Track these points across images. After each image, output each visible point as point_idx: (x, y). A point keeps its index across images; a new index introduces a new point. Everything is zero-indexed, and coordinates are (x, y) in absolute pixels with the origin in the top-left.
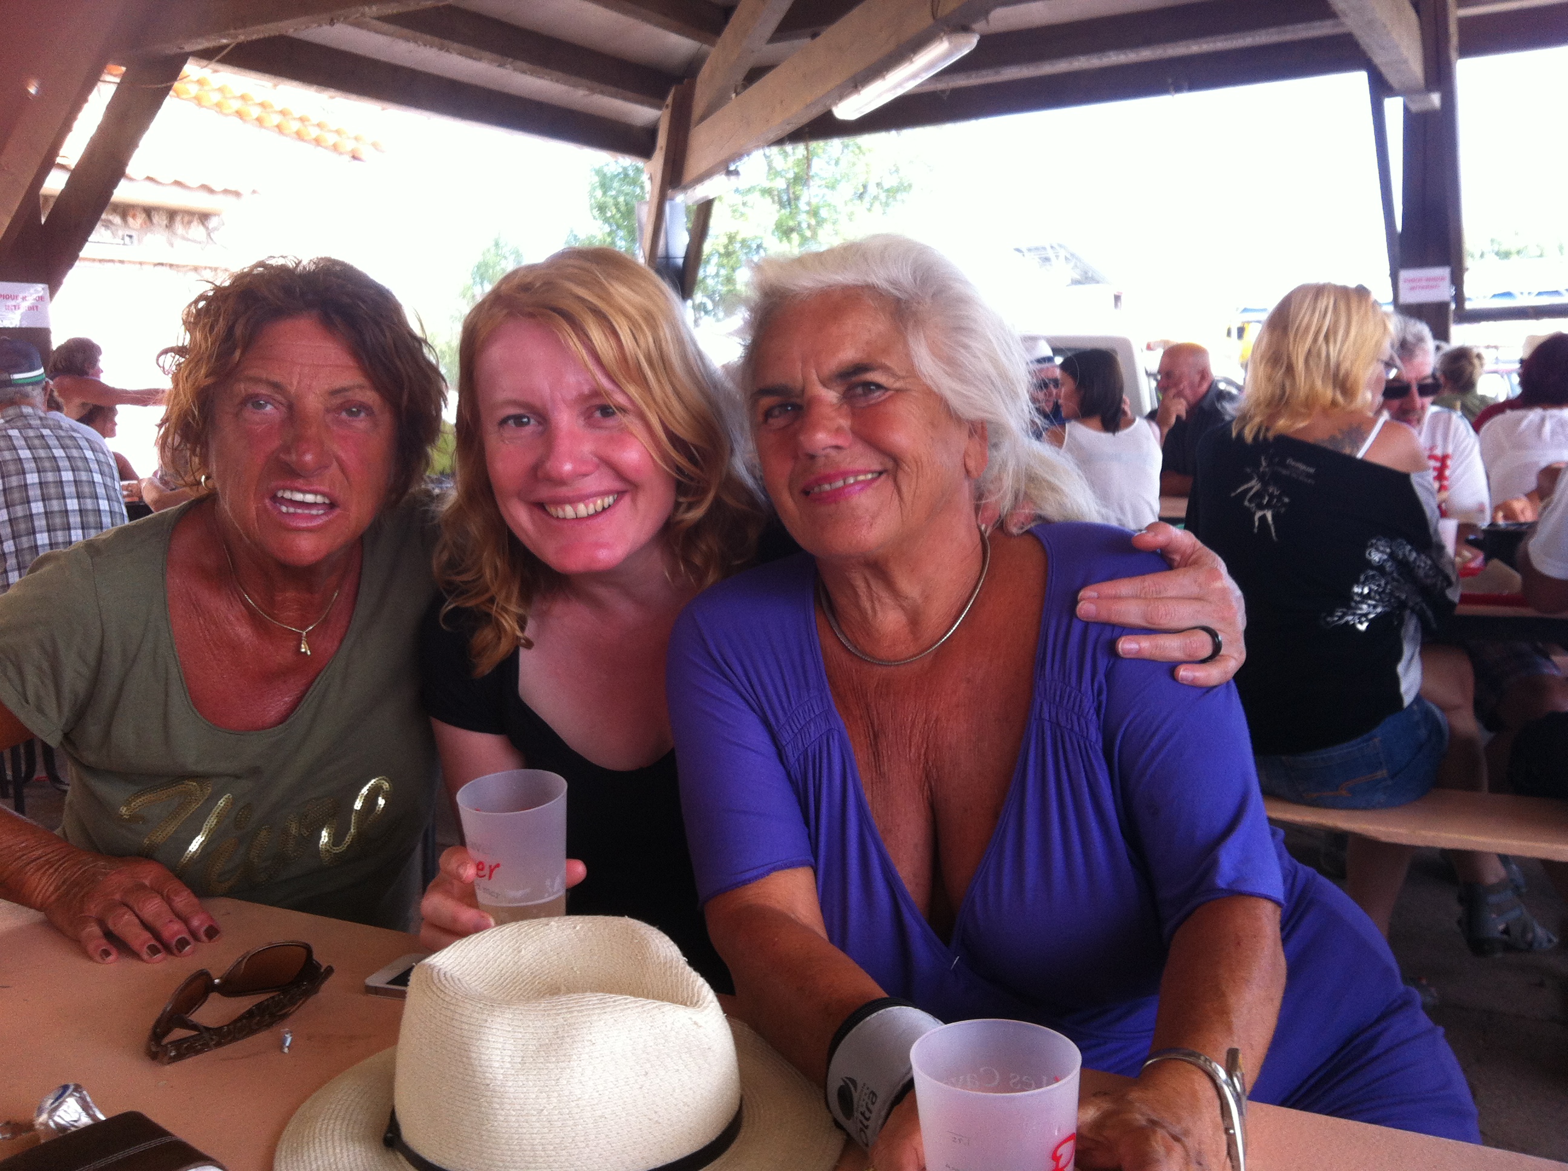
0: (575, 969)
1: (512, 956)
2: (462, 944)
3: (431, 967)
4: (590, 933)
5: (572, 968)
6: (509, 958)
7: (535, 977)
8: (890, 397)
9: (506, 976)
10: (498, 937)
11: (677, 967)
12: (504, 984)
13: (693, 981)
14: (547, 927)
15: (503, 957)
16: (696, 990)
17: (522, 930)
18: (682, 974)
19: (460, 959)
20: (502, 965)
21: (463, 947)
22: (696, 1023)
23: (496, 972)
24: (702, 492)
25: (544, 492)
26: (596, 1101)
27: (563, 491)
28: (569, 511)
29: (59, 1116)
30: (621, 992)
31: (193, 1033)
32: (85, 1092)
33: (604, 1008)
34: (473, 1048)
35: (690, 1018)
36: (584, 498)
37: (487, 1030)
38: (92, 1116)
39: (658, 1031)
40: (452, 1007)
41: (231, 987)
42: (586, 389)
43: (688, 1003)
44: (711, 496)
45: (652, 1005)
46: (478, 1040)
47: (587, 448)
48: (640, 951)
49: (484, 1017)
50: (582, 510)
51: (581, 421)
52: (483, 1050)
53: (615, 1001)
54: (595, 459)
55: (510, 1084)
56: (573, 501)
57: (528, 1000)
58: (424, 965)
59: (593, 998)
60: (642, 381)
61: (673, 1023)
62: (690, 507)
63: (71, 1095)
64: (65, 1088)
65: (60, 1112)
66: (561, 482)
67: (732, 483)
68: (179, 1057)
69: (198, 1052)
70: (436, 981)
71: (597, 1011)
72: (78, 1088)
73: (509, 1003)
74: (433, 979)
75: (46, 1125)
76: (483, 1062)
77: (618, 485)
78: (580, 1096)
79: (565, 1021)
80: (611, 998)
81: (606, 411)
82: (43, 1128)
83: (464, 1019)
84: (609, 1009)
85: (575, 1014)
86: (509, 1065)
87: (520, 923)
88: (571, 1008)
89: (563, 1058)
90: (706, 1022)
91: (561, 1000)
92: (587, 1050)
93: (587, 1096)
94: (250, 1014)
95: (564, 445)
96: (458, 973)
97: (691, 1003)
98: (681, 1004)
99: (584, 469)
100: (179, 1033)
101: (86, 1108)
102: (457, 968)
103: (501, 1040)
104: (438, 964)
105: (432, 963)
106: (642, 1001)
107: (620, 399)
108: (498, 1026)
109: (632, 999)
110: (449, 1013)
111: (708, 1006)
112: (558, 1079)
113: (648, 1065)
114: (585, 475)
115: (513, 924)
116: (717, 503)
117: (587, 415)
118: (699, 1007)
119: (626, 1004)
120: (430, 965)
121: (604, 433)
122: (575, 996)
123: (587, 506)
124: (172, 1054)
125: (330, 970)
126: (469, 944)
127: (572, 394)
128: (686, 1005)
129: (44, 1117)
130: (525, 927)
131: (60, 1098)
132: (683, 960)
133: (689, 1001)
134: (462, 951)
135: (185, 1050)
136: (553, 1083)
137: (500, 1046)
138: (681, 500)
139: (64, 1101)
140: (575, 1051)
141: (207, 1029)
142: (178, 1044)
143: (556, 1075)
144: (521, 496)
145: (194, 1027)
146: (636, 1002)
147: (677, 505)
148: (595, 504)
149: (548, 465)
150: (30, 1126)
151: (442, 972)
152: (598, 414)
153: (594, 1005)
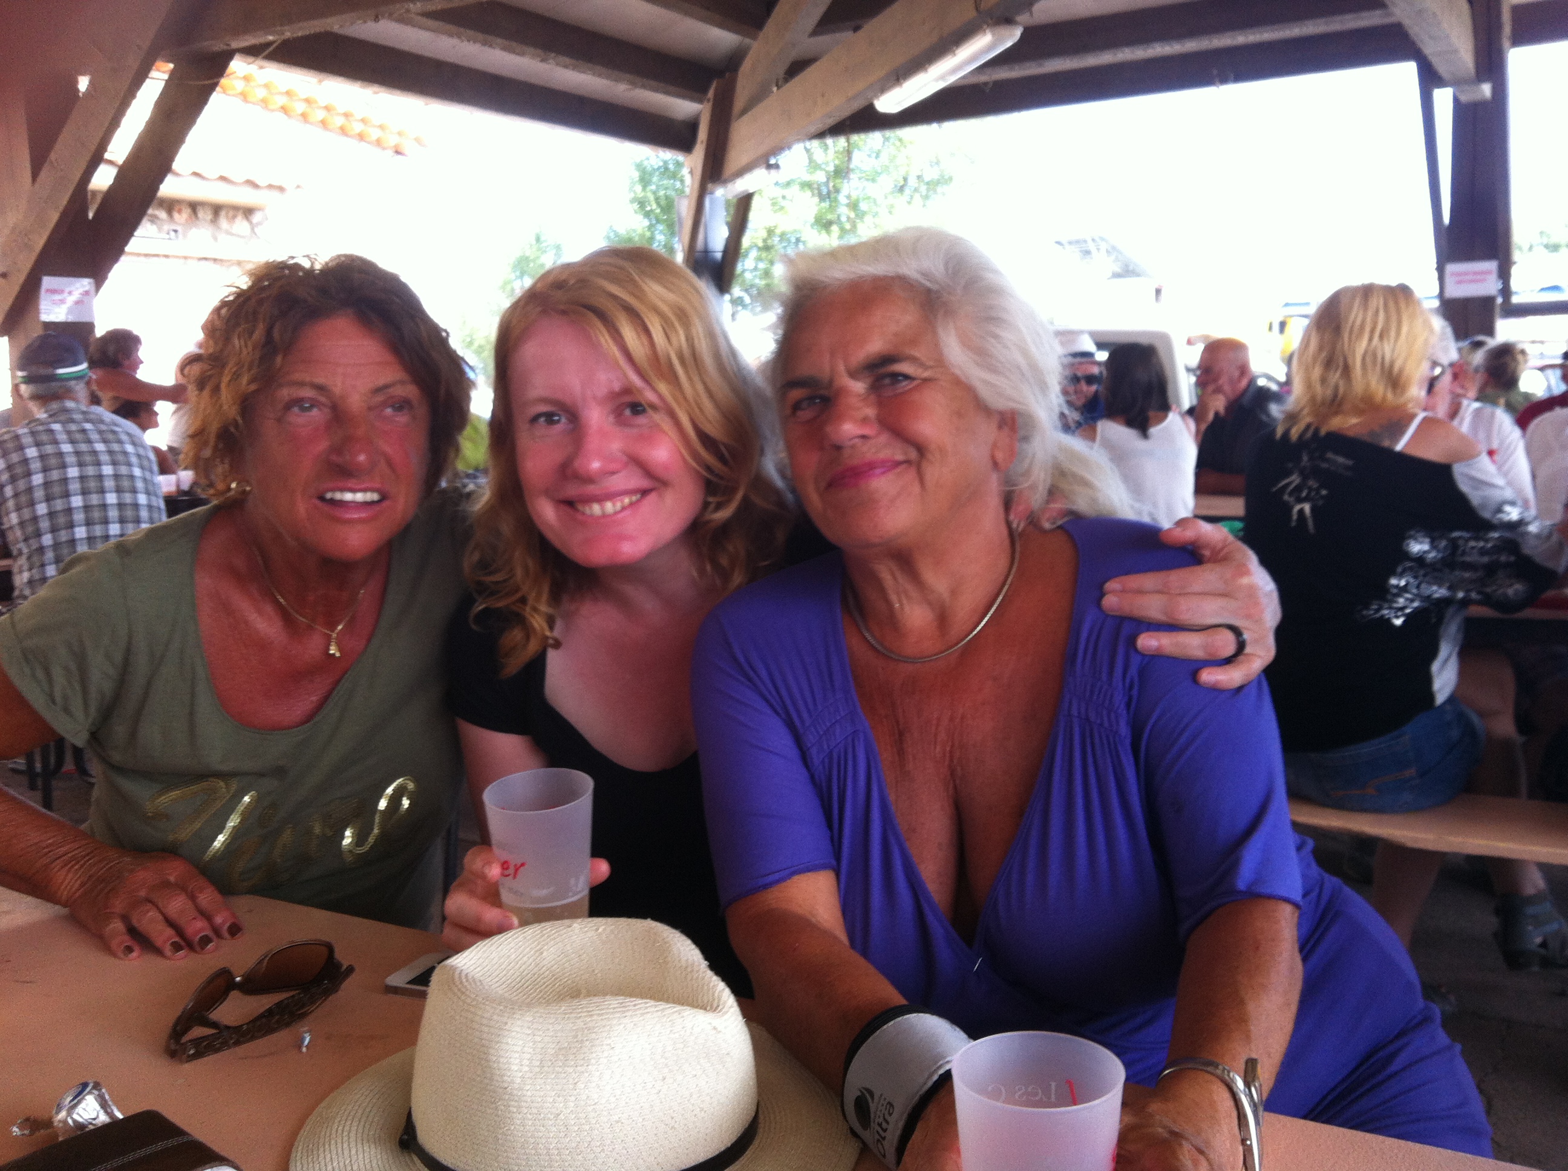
0: (596, 972)
1: (534, 957)
2: (485, 945)
3: (453, 969)
4: (613, 936)
5: (593, 971)
6: (531, 960)
7: (556, 979)
8: (918, 386)
9: (527, 978)
10: (520, 938)
11: (698, 971)
12: (525, 986)
13: (714, 986)
14: (569, 929)
15: (525, 959)
16: (716, 995)
17: (544, 932)
18: (703, 978)
19: (481, 960)
20: (523, 967)
21: (485, 948)
22: (715, 1028)
23: (518, 973)
24: (731, 491)
25: (572, 491)
26: (613, 1106)
27: (591, 489)
28: (596, 509)
29: (78, 1114)
30: (642, 996)
31: (213, 1031)
32: (104, 1090)
33: (624, 1012)
34: (492, 1051)
35: (710, 1024)
36: (611, 496)
37: (507, 1033)
38: (110, 1114)
39: (677, 1035)
40: (472, 1009)
41: (252, 985)
42: (617, 386)
43: (708, 1008)
44: (739, 496)
45: (671, 1009)
46: (498, 1042)
47: (616, 446)
48: (661, 954)
49: (505, 1019)
50: (609, 507)
51: (611, 419)
52: (502, 1053)
53: (635, 1005)
54: (625, 458)
55: (528, 1087)
56: (600, 499)
57: (548, 1003)
58: (446, 966)
59: (613, 1002)
60: (673, 379)
61: (692, 1028)
62: (719, 506)
63: (90, 1093)
64: (85, 1085)
65: (80, 1109)
66: (589, 480)
67: (760, 483)
68: (198, 1055)
69: (217, 1050)
70: (458, 983)
71: (618, 1015)
72: (97, 1086)
73: (529, 1005)
74: (456, 982)
75: (65, 1122)
76: (501, 1065)
77: (645, 483)
78: (596, 1101)
79: (584, 1025)
80: (632, 1002)
81: (637, 408)
82: (61, 1125)
83: (485, 1021)
84: (630, 1013)
85: (595, 1017)
86: (527, 1069)
87: (543, 924)
88: (591, 1011)
89: (582, 1062)
90: (725, 1028)
91: (582, 1003)
92: (606, 1054)
93: (604, 1101)
94: (270, 1012)
95: (593, 442)
96: (481, 974)
97: (711, 1008)
98: (701, 1008)
99: (613, 466)
100: (198, 1032)
101: (104, 1105)
102: (479, 969)
103: (521, 1042)
104: (459, 965)
105: (453, 964)
106: (662, 1005)
107: (650, 396)
108: (518, 1029)
109: (652, 1003)
110: (470, 1016)
111: (727, 1012)
112: (575, 1084)
113: (666, 1070)
114: (613, 473)
115: (536, 925)
116: (746, 502)
117: (618, 413)
118: (719, 1012)
119: (646, 1008)
120: (453, 966)
121: (635, 431)
122: (596, 999)
123: (614, 505)
124: (192, 1052)
125: (350, 970)
126: (492, 945)
127: (602, 391)
128: (705, 1009)
129: (63, 1114)
130: (548, 927)
131: (79, 1096)
132: (704, 964)
133: (709, 1006)
134: (484, 952)
135: (204, 1049)
136: (571, 1087)
137: (519, 1049)
138: (711, 499)
139: (83, 1098)
140: (594, 1055)
141: (227, 1027)
142: (197, 1042)
143: (574, 1079)
144: (547, 493)
145: (214, 1025)
146: (656, 1006)
147: (706, 505)
148: (622, 501)
149: (577, 464)
150: (48, 1123)
151: (463, 975)
152: (628, 412)
153: (614, 1008)
